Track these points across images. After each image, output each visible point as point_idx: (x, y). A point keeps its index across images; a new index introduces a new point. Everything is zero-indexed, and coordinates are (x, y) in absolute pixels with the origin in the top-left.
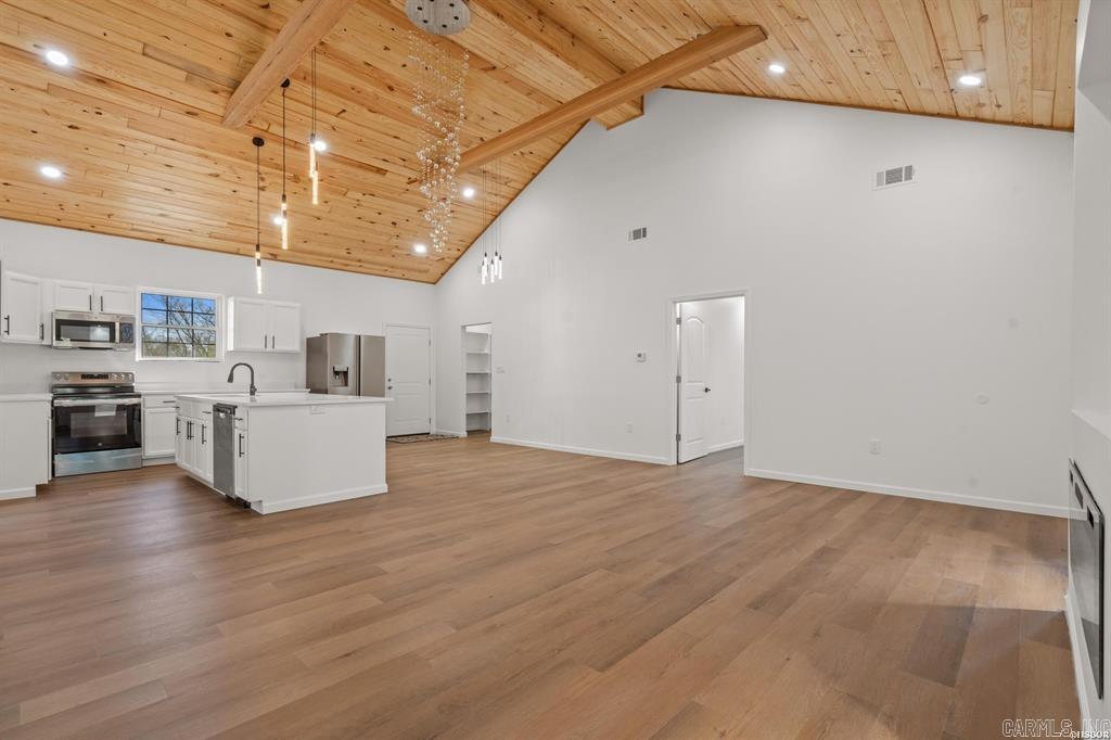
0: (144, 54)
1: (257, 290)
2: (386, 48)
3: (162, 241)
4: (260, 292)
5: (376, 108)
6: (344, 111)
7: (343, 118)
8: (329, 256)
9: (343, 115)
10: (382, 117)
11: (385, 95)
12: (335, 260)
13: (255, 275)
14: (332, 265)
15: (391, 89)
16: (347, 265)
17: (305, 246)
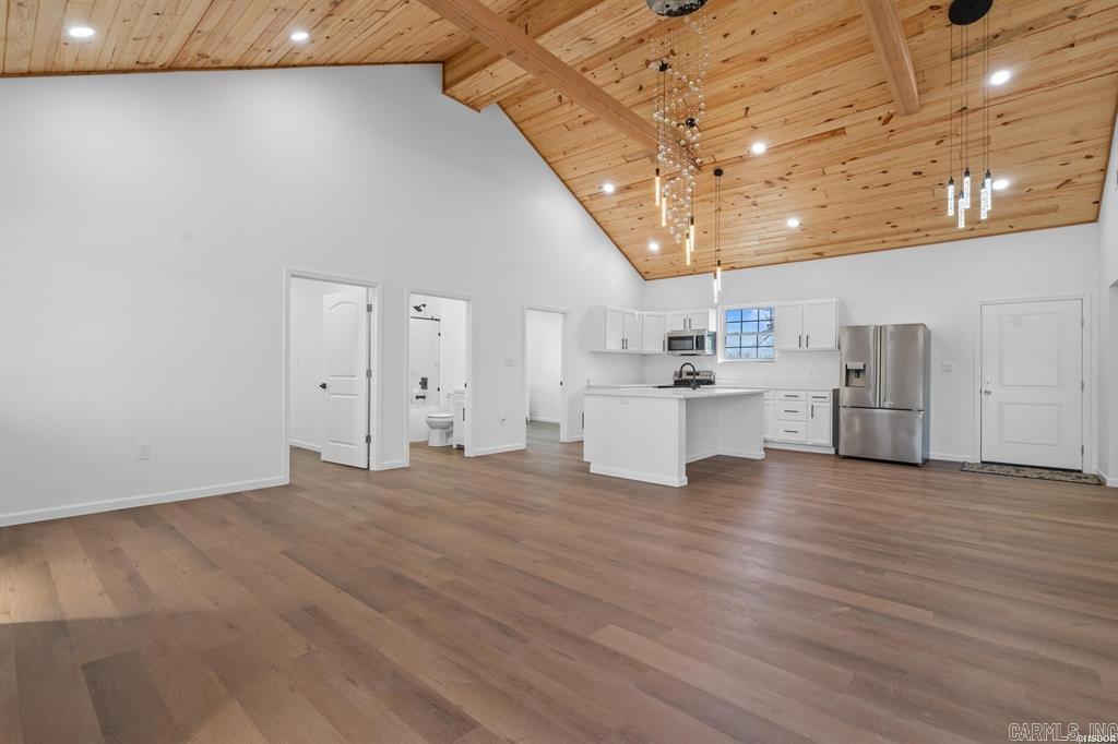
0: (628, 162)
1: (713, 299)
2: (725, 36)
3: (733, 268)
4: (716, 301)
5: (770, 85)
6: (747, 109)
7: (753, 115)
8: (878, 236)
9: (750, 112)
10: (782, 88)
11: (764, 69)
12: (886, 239)
13: (712, 287)
14: (885, 245)
15: (763, 60)
16: (907, 240)
17: (835, 237)
